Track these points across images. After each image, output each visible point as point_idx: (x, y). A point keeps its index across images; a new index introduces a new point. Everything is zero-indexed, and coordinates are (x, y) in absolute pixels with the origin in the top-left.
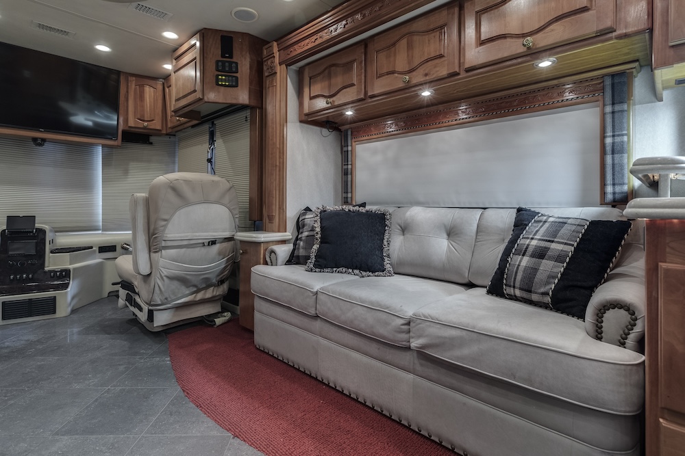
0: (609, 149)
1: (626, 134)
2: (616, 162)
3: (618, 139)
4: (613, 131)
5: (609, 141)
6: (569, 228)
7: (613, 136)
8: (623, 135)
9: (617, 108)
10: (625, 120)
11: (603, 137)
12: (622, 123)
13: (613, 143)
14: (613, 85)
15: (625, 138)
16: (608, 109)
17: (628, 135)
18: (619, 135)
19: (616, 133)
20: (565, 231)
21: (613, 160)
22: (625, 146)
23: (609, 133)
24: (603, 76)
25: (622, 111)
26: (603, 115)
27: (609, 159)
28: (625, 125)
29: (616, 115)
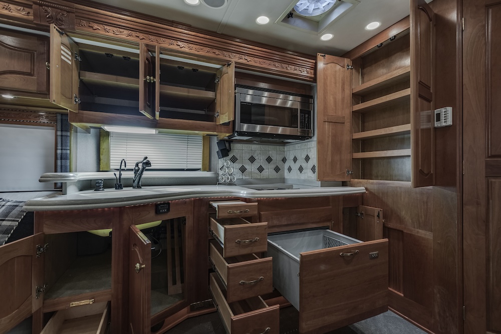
0: (59, 156)
1: (69, 149)
2: (63, 164)
3: (64, 152)
4: (62, 147)
5: (59, 152)
6: (19, 209)
7: (62, 149)
8: (67, 149)
9: (64, 133)
10: (68, 141)
11: (56, 149)
12: (66, 143)
13: (62, 153)
14: (62, 119)
15: (68, 152)
16: (59, 133)
17: (70, 150)
18: (65, 149)
19: (63, 148)
20: (15, 211)
21: (61, 163)
22: (68, 156)
23: (59, 147)
24: (57, 113)
25: (67, 136)
26: (56, 136)
27: (59, 162)
28: (69, 144)
29: (63, 138)
